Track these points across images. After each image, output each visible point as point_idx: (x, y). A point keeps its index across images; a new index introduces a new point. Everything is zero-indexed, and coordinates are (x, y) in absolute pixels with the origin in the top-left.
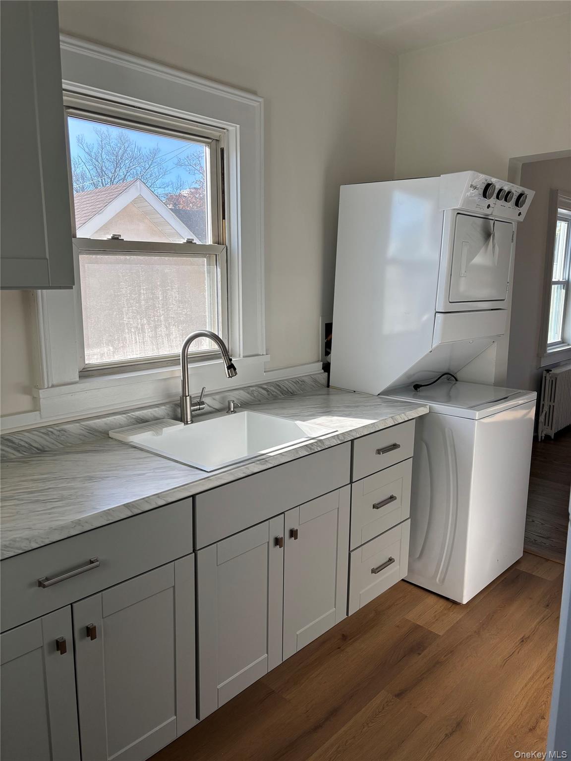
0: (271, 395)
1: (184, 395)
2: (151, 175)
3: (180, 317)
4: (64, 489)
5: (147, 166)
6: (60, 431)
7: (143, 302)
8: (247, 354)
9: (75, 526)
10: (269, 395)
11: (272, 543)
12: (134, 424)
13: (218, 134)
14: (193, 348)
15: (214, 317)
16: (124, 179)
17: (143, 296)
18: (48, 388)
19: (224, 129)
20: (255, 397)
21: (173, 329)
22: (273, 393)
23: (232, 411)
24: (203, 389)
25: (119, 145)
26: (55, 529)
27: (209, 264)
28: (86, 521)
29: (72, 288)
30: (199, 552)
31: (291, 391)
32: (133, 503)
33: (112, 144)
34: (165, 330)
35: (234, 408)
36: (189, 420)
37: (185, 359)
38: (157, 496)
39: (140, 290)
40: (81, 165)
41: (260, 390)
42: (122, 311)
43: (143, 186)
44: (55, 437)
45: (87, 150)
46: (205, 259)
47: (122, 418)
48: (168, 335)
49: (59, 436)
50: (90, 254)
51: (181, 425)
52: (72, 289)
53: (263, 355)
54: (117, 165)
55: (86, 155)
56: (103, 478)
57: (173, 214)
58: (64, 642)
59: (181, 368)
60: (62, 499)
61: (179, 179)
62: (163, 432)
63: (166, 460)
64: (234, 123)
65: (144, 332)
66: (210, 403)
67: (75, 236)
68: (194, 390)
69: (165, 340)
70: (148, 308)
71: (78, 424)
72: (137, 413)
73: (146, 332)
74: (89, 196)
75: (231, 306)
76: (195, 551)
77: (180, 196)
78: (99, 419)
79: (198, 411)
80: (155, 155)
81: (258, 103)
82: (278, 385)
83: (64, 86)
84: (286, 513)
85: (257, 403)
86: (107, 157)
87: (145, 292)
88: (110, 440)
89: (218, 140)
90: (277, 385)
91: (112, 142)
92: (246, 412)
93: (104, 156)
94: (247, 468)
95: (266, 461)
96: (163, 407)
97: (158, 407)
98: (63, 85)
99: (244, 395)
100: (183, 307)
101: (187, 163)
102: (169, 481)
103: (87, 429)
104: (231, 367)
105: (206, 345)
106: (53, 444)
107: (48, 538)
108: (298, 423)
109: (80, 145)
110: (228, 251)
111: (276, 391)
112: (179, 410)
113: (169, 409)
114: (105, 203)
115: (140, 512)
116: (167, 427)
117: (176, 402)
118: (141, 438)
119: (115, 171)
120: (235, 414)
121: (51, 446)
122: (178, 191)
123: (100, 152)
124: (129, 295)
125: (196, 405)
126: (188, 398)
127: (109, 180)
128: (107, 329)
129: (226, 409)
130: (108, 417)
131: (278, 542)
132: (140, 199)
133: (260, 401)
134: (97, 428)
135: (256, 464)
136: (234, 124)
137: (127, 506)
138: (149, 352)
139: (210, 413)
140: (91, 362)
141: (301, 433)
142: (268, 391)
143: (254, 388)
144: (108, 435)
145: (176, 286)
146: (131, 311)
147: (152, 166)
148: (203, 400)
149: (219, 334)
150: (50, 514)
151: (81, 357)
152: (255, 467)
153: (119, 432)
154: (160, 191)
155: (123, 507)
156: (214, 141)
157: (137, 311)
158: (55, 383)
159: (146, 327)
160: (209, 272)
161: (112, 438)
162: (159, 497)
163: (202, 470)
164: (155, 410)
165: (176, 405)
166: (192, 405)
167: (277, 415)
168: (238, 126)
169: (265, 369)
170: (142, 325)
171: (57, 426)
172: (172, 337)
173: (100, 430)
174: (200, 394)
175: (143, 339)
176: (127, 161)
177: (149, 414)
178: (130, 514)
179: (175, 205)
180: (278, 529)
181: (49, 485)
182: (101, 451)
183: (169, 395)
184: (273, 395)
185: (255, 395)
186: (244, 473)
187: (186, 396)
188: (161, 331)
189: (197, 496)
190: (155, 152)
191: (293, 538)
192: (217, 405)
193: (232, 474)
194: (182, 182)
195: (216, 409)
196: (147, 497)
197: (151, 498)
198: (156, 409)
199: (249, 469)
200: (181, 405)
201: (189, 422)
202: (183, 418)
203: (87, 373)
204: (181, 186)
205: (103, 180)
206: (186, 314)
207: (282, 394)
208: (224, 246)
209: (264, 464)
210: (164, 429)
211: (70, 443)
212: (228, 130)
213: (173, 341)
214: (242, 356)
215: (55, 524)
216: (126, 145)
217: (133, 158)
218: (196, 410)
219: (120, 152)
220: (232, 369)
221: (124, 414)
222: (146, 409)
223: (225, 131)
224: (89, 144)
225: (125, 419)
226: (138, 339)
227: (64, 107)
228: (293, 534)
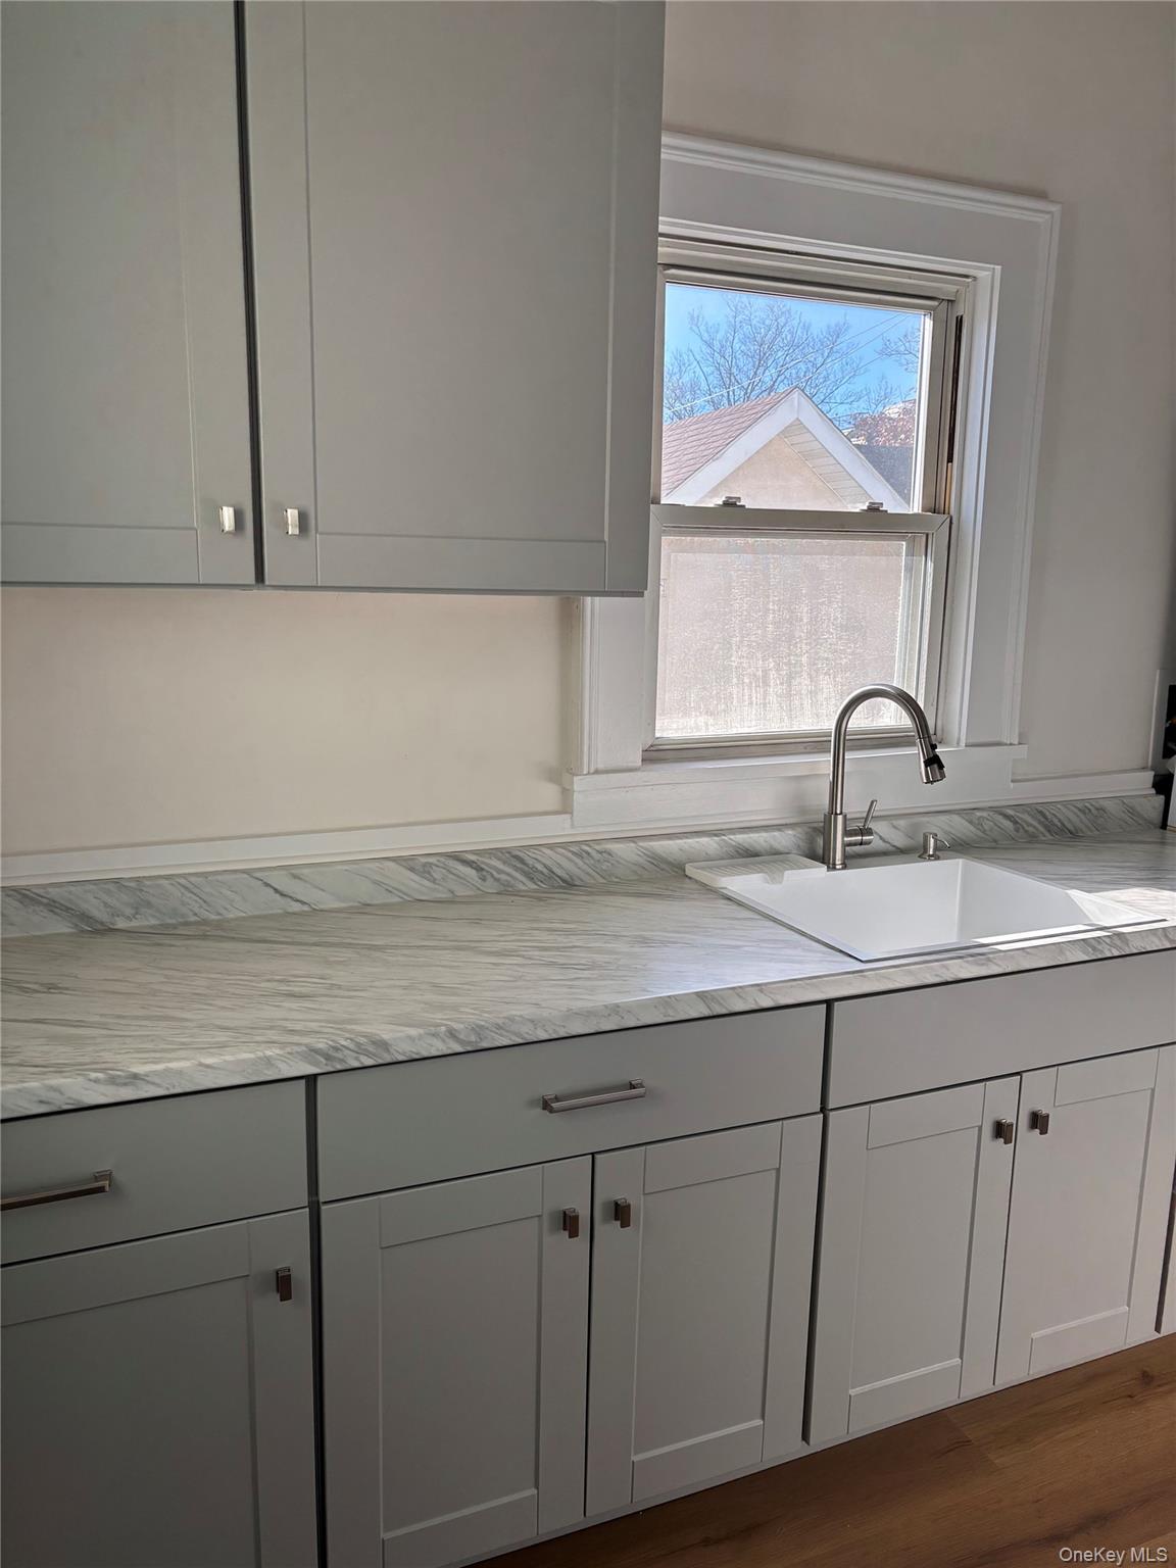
0: (1021, 830)
1: (832, 812)
2: (826, 378)
3: (841, 659)
4: (600, 951)
5: (820, 360)
6: (601, 853)
7: (771, 628)
8: (971, 741)
9: (609, 1015)
10: (1017, 830)
11: (988, 1130)
12: (733, 857)
13: (953, 288)
14: (859, 721)
15: (911, 661)
16: (771, 388)
17: (771, 616)
18: (589, 773)
19: (967, 276)
20: (984, 832)
21: (825, 682)
22: (1027, 828)
23: (930, 856)
24: (872, 802)
25: (768, 322)
26: (576, 1013)
27: (911, 553)
28: (629, 1009)
29: (641, 595)
30: (831, 1113)
31: (1072, 828)
32: (713, 993)
33: (754, 322)
34: (807, 682)
35: (935, 849)
36: (837, 863)
37: (841, 741)
38: (758, 988)
39: (768, 603)
40: (692, 367)
41: (1000, 818)
42: (729, 643)
43: (804, 401)
44: (592, 862)
45: (706, 336)
46: (904, 543)
47: (711, 842)
48: (813, 693)
49: (599, 861)
50: (681, 534)
51: (821, 870)
52: (643, 596)
53: (1011, 744)
54: (760, 361)
55: (704, 347)
56: (664, 943)
57: (862, 457)
58: (576, 1218)
59: (831, 759)
60: (593, 966)
61: (884, 383)
62: (785, 878)
63: (784, 929)
64: (990, 263)
65: (766, 684)
66: (884, 833)
67: (656, 501)
68: (853, 804)
69: (807, 703)
70: (779, 640)
71: (632, 845)
72: (740, 838)
73: (772, 684)
74: (697, 426)
75: (950, 639)
76: (824, 1109)
77: (882, 417)
78: (670, 839)
79: (858, 847)
80: (838, 337)
81: (1047, 216)
82: (1041, 812)
83: (662, 229)
84: (1024, 1075)
85: (987, 845)
86: (743, 347)
87: (776, 608)
88: (687, 880)
89: (952, 301)
90: (1039, 812)
91: (756, 317)
92: (961, 860)
93: (737, 346)
94: (944, 966)
95: (989, 960)
96: (790, 832)
97: (779, 830)
98: (660, 226)
99: (961, 827)
100: (848, 639)
101: (902, 349)
102: (782, 966)
103: (649, 857)
104: (933, 761)
105: (890, 716)
106: (588, 874)
107: (564, 1027)
108: (1075, 894)
109: (694, 328)
110: (954, 526)
111: (1035, 823)
112: (820, 841)
113: (800, 836)
114: (727, 439)
115: (724, 1011)
116: (792, 869)
117: (815, 825)
118: (744, 884)
119: (755, 373)
120: (937, 862)
121: (583, 876)
122: (880, 409)
123: (731, 338)
124: (745, 613)
125: (856, 835)
126: (840, 818)
127: (743, 393)
128: (700, 676)
129: (916, 851)
130: (687, 838)
131: (1002, 1131)
132: (798, 426)
133: (995, 841)
134: (664, 855)
135: (967, 962)
136: (988, 266)
137: (701, 995)
138: (776, 724)
139: (885, 854)
140: (665, 735)
141: (1076, 914)
142: (1016, 822)
143: (985, 814)
144: (684, 871)
145: (839, 597)
146: (746, 643)
147: (830, 360)
148: (871, 825)
149: (919, 696)
150: (571, 987)
151: (649, 724)
152: (961, 967)
153: (703, 868)
154: (842, 410)
155: (695, 996)
156: (945, 304)
157: (758, 644)
158: (601, 766)
159: (772, 674)
160: (909, 569)
161: (690, 878)
162: (761, 991)
163: (850, 956)
164: (774, 836)
165: (815, 829)
166: (846, 833)
167: (1029, 873)
168: (998, 268)
169: (1013, 774)
170: (765, 672)
171: (598, 844)
172: (821, 697)
173: (670, 859)
174: (865, 815)
175: (765, 699)
176: (780, 354)
177: (762, 841)
178: (706, 1012)
179: (869, 438)
180: (1003, 1103)
181: (575, 941)
182: (669, 896)
183: (803, 810)
184: (1026, 831)
185: (986, 827)
186: (937, 975)
187: (836, 814)
188: (800, 683)
189: (836, 1003)
190: (837, 332)
191: (1038, 1131)
192: (899, 840)
193: (910, 972)
194: (889, 390)
195: (898, 848)
196: (740, 987)
197: (747, 989)
198: (776, 834)
199: (948, 969)
200: (825, 829)
201: (838, 867)
202: (826, 856)
203: (657, 754)
204: (886, 398)
205: (731, 393)
206: (853, 653)
207: (1049, 831)
208: (946, 516)
209: (983, 964)
210: (787, 872)
211: (617, 877)
212: (975, 278)
213: (822, 705)
214: (963, 744)
215: (577, 1005)
216: (782, 320)
217: (794, 345)
218: (855, 844)
219: (769, 336)
220: (936, 766)
221: (716, 835)
222: (757, 832)
223: (970, 280)
224: (710, 324)
225: (715, 845)
226: (754, 698)
227: (660, 268)
228: (1038, 1122)
